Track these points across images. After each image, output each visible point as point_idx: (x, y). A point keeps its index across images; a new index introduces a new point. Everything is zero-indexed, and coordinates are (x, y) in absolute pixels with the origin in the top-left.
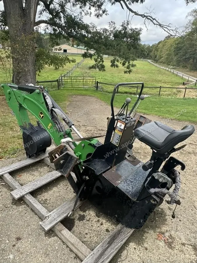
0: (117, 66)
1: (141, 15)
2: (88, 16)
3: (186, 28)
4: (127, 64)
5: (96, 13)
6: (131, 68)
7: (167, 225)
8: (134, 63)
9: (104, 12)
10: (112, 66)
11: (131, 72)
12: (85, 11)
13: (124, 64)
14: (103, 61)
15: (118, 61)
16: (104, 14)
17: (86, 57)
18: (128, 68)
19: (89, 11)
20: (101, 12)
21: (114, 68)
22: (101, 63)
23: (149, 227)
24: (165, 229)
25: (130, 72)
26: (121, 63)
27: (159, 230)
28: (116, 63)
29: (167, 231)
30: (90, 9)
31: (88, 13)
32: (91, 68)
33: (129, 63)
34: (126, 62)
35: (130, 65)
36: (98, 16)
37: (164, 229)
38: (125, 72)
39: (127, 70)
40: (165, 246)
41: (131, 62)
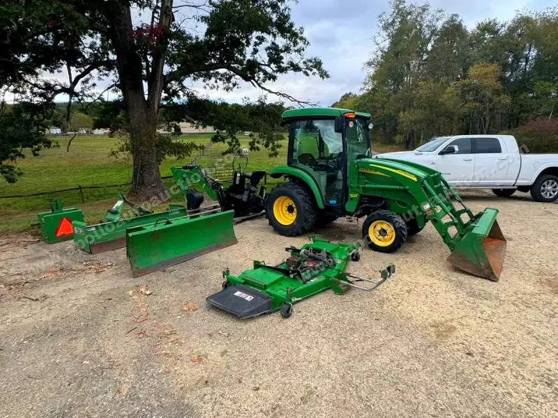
0: (258, 149)
1: (276, 93)
2: (215, 90)
3: (365, 84)
4: (271, 145)
5: (225, 86)
6: (278, 150)
9: (234, 85)
10: (251, 149)
12: (210, 85)
13: (267, 146)
14: (239, 145)
15: (258, 142)
16: (235, 88)
17: (217, 141)
18: (273, 149)
19: (215, 85)
20: (231, 85)
21: (255, 151)
22: (237, 147)
25: (276, 154)
26: (263, 144)
28: (256, 145)
30: (216, 82)
31: (214, 87)
32: (224, 154)
33: (273, 144)
34: (269, 143)
35: (275, 146)
36: (227, 90)
38: (271, 156)
39: (273, 152)
41: (276, 142)
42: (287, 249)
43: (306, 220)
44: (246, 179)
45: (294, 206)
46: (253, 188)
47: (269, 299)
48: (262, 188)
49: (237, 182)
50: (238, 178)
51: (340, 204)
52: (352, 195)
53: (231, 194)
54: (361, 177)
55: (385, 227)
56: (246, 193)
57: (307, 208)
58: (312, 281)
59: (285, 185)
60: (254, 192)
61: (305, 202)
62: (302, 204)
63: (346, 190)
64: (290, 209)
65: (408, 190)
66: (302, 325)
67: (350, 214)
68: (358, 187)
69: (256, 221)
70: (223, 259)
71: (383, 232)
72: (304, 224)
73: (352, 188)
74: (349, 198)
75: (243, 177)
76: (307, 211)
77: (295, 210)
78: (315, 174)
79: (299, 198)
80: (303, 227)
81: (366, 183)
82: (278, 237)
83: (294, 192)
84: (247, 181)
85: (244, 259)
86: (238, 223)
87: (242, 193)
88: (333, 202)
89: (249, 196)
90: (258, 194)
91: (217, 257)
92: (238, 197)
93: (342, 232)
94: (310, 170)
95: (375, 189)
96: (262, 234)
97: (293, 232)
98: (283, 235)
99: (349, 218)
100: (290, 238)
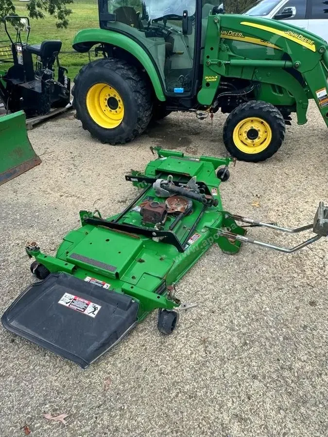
4: (56, 10)
8: (67, 8)
10: (31, 15)
11: (67, 24)
13: (52, 12)
14: (13, 8)
15: (39, 6)
18: (60, 16)
21: (37, 18)
22: (11, 11)
25: (65, 24)
26: (46, 9)
28: (37, 9)
33: (59, 8)
34: (54, 7)
35: (62, 11)
38: (59, 26)
39: (61, 21)
41: (62, 6)
42: (128, 178)
43: (139, 119)
44: (34, 56)
45: (118, 98)
46: (47, 71)
47: (132, 307)
48: (62, 71)
49: (20, 61)
50: (20, 56)
51: (189, 94)
52: (208, 79)
53: (15, 82)
54: (224, 46)
55: (256, 126)
56: (38, 79)
57: (139, 101)
58: (190, 241)
59: (100, 63)
60: (50, 76)
61: (136, 91)
62: (132, 96)
63: (199, 70)
64: (112, 104)
65: (298, 67)
66: (201, 348)
67: (202, 108)
68: (220, 64)
69: (61, 121)
70: (23, 199)
71: (253, 134)
72: (137, 126)
73: (209, 66)
74: (204, 84)
75: (28, 52)
76: (139, 106)
77: (121, 104)
78: (149, 42)
79: (126, 84)
80: (135, 130)
81: (231, 57)
82: (100, 146)
83: (117, 76)
84: (36, 59)
85: (58, 195)
86: (35, 126)
87: (31, 79)
88: (179, 90)
89: (43, 85)
90: (56, 79)
91: (11, 195)
92: (26, 85)
93: (182, 131)
94: (141, 35)
95: (243, 67)
96: (75, 142)
97: (121, 139)
98: (105, 143)
99: (201, 114)
100: (117, 147)
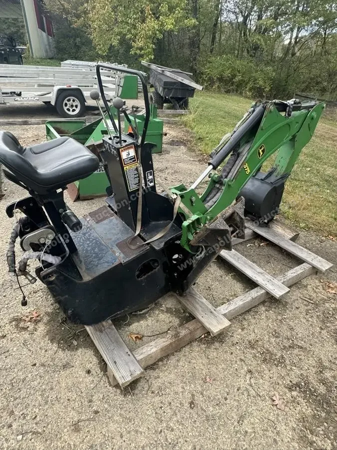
7: (44, 336)
23: (57, 311)
24: (40, 329)
27: (46, 319)
29: (36, 330)
37: (42, 328)
40: (21, 314)
